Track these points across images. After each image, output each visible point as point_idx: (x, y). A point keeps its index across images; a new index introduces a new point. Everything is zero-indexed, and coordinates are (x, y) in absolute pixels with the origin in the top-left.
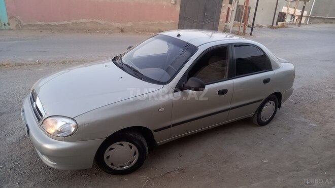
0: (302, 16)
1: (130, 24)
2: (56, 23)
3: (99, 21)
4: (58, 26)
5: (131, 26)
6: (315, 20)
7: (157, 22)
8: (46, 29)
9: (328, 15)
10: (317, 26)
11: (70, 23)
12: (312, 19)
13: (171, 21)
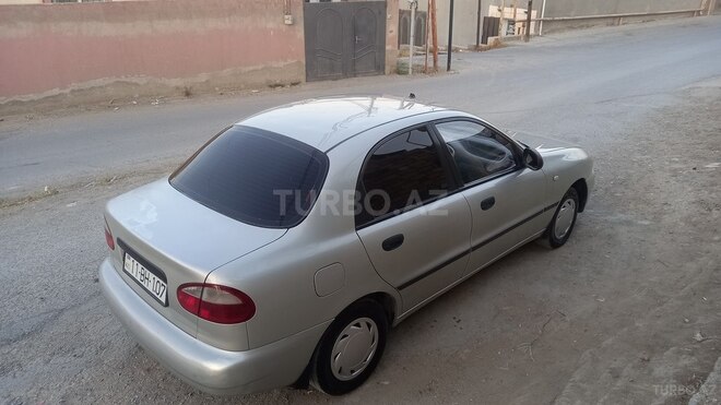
0: (529, 20)
1: (203, 77)
2: (32, 96)
3: (134, 80)
4: (39, 101)
5: (207, 81)
6: (553, 26)
7: (260, 67)
8: (13, 113)
9: (573, 13)
10: (557, 36)
11: (67, 91)
12: (548, 24)
13: (290, 61)
